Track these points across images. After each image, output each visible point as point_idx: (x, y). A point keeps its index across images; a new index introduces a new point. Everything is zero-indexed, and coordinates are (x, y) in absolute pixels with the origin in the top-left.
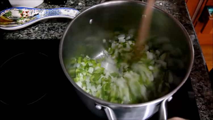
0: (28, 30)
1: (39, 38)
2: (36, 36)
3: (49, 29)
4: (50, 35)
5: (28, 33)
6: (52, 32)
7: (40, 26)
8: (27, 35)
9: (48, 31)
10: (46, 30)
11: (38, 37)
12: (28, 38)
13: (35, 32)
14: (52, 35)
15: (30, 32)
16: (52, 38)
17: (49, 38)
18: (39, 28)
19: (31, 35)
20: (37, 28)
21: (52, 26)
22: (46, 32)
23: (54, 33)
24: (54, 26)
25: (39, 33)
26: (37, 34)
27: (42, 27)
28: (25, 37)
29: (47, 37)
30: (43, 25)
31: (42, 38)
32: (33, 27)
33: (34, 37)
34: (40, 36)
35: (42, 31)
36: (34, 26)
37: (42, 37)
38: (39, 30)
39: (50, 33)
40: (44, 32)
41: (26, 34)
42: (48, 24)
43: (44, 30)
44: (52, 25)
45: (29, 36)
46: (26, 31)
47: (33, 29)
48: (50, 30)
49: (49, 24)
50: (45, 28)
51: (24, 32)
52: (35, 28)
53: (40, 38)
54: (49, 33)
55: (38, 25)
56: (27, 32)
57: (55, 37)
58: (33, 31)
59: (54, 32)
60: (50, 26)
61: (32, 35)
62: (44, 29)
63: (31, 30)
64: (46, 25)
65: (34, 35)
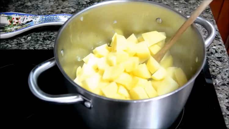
0: (18, 39)
1: (32, 48)
2: (28, 46)
3: (44, 39)
4: (45, 46)
5: (18, 43)
6: (48, 42)
7: (34, 35)
8: (17, 45)
9: (43, 41)
10: (41, 39)
11: (30, 47)
12: (18, 49)
13: (27, 42)
14: (48, 46)
15: (21, 42)
16: (48, 48)
17: (44, 49)
18: (32, 38)
19: (22, 45)
20: (29, 38)
21: (48, 36)
22: (41, 42)
23: (50, 43)
24: (50, 35)
25: (31, 43)
26: (29, 44)
27: (36, 36)
28: (15, 47)
29: (42, 47)
30: (37, 34)
31: (36, 49)
32: (24, 37)
33: (25, 47)
34: (34, 47)
35: (35, 41)
36: (26, 35)
37: (35, 47)
38: (32, 40)
39: (46, 43)
40: (38, 41)
41: (15, 44)
42: (43, 33)
43: (38, 40)
44: (48, 34)
45: (20, 47)
46: (15, 40)
47: (24, 39)
48: (46, 40)
49: (45, 33)
50: (40, 38)
51: (14, 41)
52: (27, 37)
53: (34, 48)
54: (44, 43)
55: (31, 34)
56: (18, 41)
57: (52, 47)
58: (24, 41)
59: (50, 41)
60: (45, 36)
61: (24, 45)
62: (38, 38)
63: (22, 40)
64: (40, 35)
65: (26, 46)
